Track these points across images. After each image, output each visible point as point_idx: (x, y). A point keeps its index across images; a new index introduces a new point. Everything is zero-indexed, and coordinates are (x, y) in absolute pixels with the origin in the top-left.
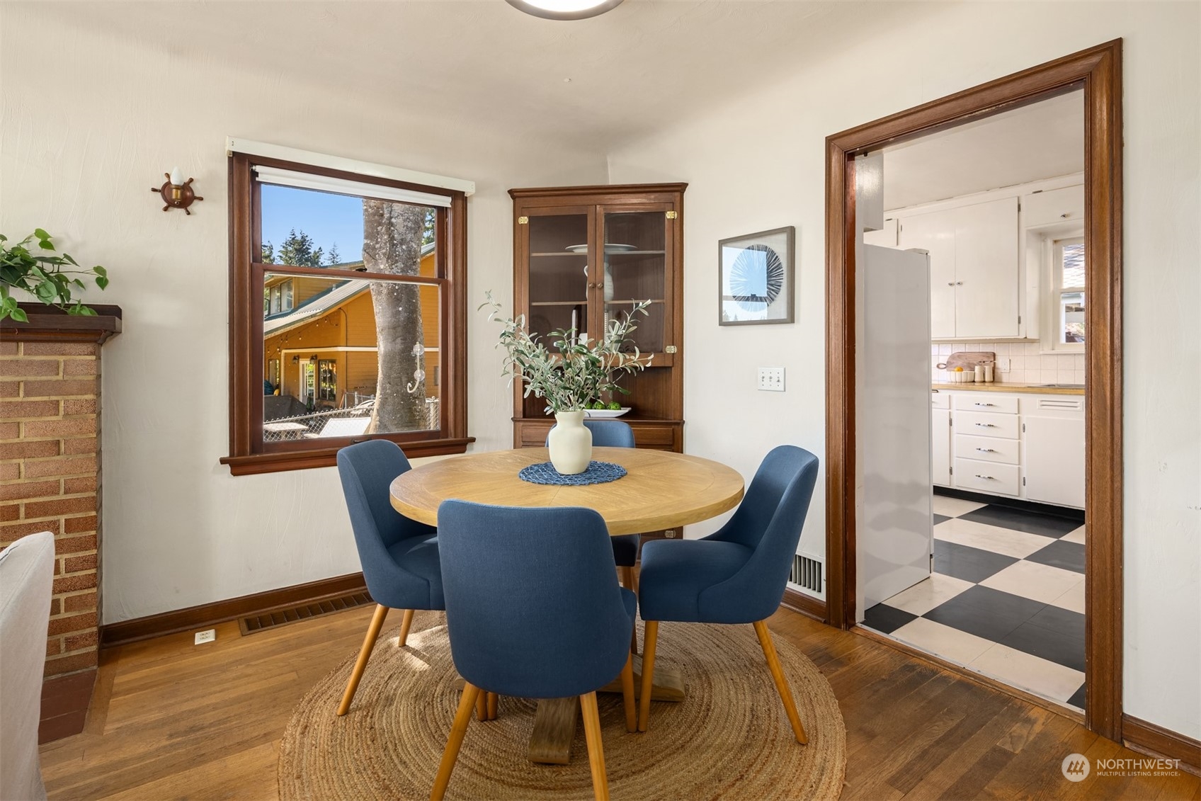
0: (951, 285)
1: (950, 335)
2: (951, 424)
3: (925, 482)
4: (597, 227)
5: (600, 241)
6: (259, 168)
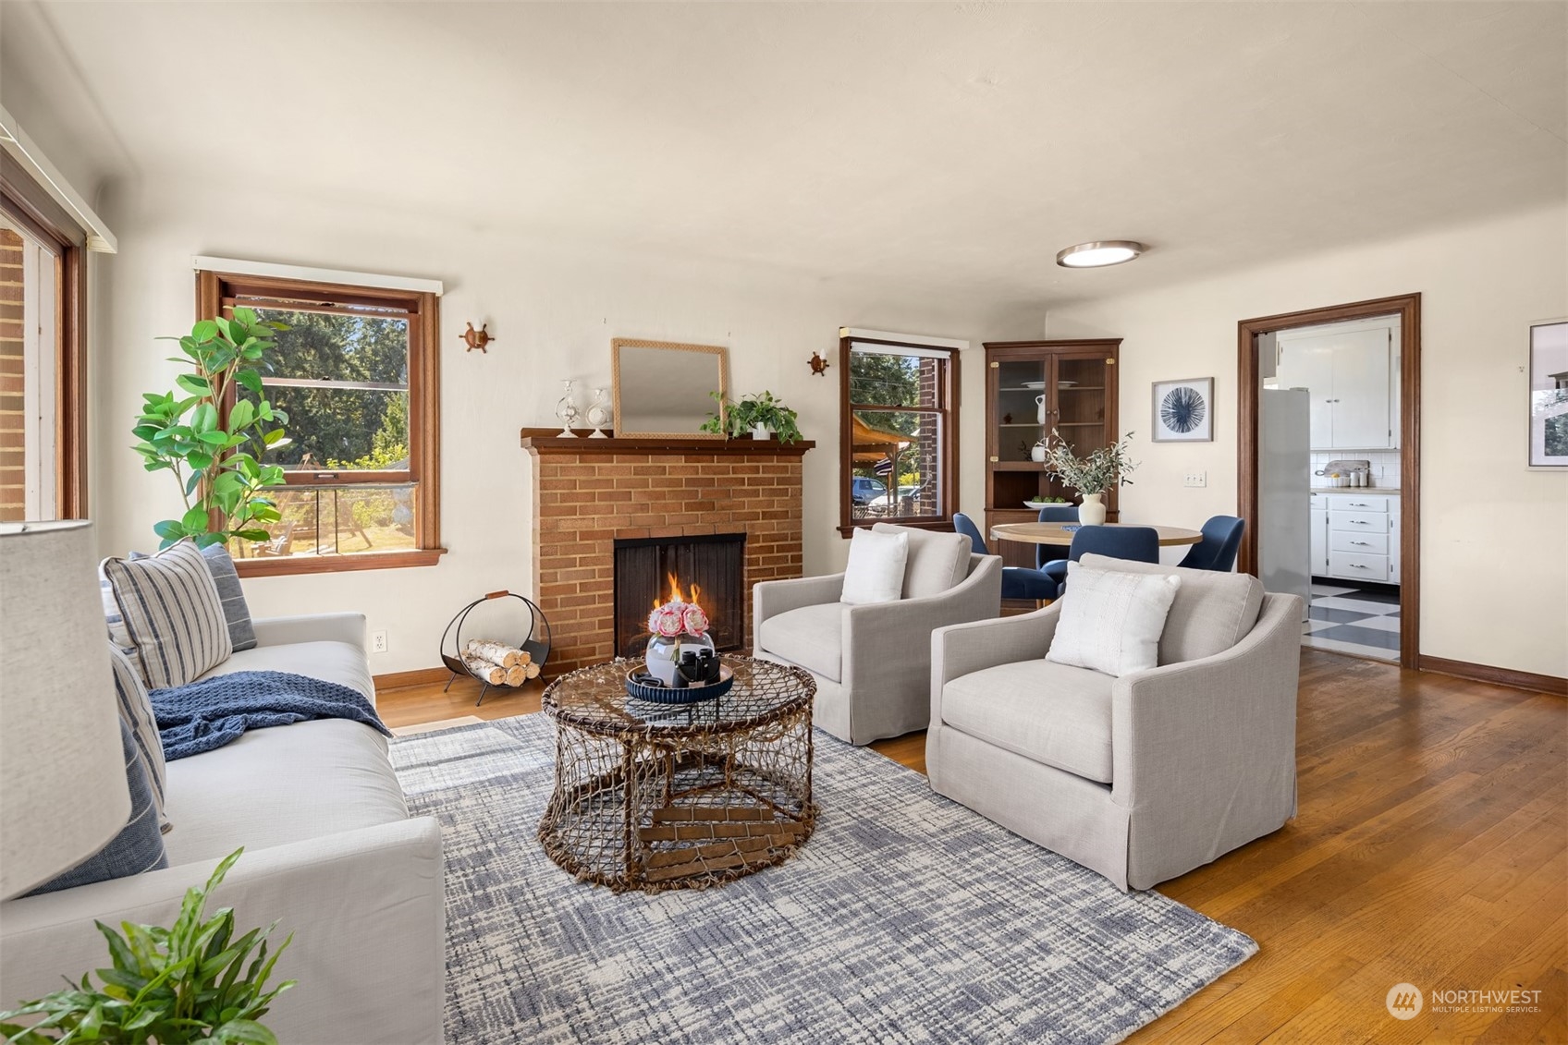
0: (1328, 402)
1: (1328, 446)
2: (1327, 522)
3: (1305, 573)
4: (1051, 369)
5: (1055, 380)
6: (854, 344)
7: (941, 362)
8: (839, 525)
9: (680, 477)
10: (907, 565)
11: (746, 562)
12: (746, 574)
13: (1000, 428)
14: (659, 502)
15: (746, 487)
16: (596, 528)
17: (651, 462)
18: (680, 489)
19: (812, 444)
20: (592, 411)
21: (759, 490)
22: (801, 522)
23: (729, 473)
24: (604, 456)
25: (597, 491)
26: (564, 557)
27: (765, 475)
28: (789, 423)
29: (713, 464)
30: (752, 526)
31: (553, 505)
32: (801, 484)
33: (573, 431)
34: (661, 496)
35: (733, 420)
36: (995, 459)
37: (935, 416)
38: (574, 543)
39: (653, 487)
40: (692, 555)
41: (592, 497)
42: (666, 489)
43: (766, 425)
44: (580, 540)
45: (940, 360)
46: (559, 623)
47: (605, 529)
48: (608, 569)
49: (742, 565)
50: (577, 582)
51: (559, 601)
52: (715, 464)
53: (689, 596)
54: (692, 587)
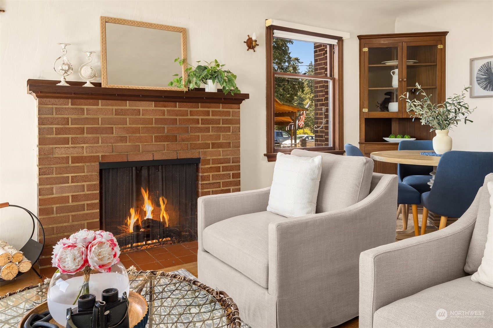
4: (403, 52)
5: (405, 59)
6: (275, 31)
7: (332, 46)
8: (266, 153)
9: (151, 117)
10: (320, 182)
11: (200, 178)
12: (200, 186)
13: (369, 90)
14: (134, 135)
15: (200, 125)
16: (85, 154)
17: (128, 105)
18: (150, 126)
19: (246, 96)
20: (84, 68)
21: (209, 127)
22: (239, 150)
23: (188, 116)
24: (92, 101)
25: (86, 126)
26: (59, 176)
27: (214, 117)
28: (230, 81)
29: (176, 109)
30: (205, 153)
31: (49, 136)
32: (240, 124)
33: (67, 82)
34: (137, 130)
35: (191, 79)
36: (365, 110)
37: (327, 82)
38: (67, 165)
39: (130, 124)
40: (160, 174)
41: (82, 131)
42: (140, 126)
43: (214, 82)
44: (72, 163)
45: (330, 45)
46: (55, 226)
47: (92, 155)
48: (95, 184)
49: (197, 180)
50: (70, 194)
51: (55, 209)
52: (177, 109)
53: (159, 205)
54: (161, 199)
